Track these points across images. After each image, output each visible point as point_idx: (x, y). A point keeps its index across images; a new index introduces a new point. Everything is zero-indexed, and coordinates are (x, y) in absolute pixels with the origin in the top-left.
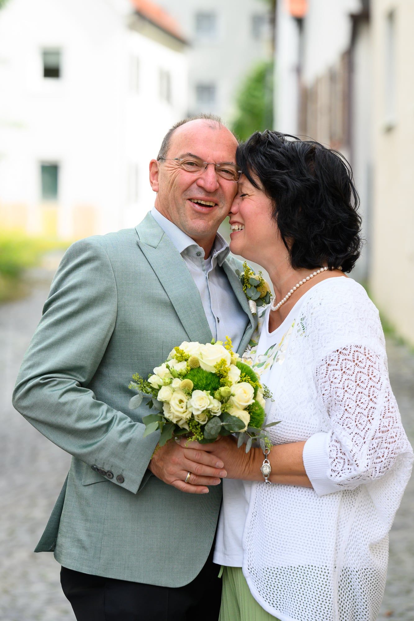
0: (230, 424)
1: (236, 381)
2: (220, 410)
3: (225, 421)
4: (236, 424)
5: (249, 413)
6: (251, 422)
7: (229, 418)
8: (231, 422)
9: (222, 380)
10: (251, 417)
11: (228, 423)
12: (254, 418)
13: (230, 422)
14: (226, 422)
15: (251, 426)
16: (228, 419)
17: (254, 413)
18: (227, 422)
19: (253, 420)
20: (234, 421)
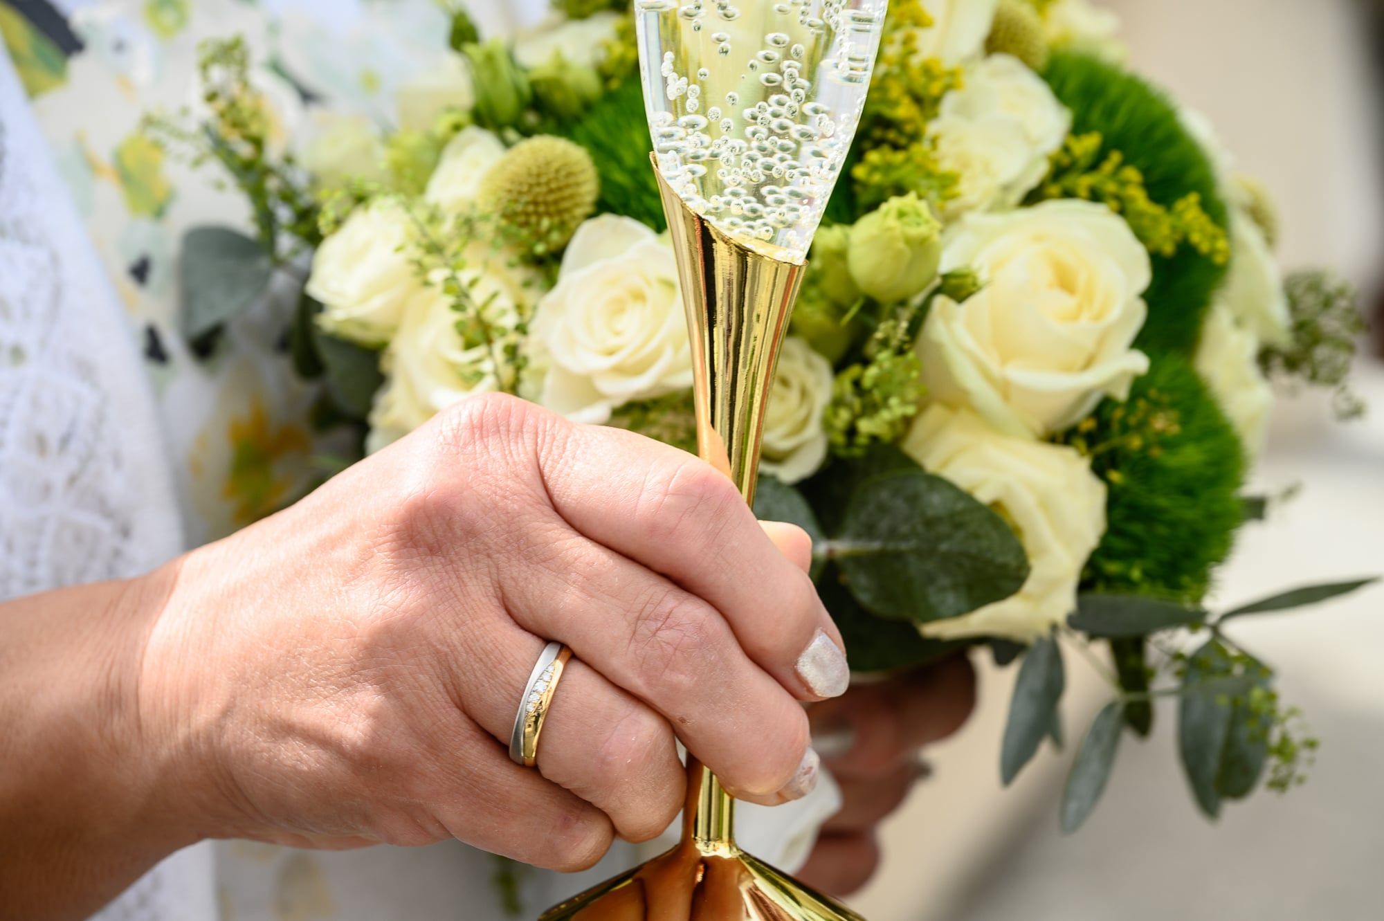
0: (898, 555)
1: (1006, 188)
2: (813, 430)
3: (851, 523)
4: (944, 547)
5: (1099, 469)
6: (1118, 544)
7: (884, 495)
8: (904, 529)
9: (874, 168)
10: (1114, 501)
11: (875, 545)
12: (1148, 516)
13: (893, 533)
14: (858, 536)
15: (1111, 581)
16: (883, 509)
17: (1144, 468)
18: (869, 531)
19: (1137, 528)
20: (930, 523)
